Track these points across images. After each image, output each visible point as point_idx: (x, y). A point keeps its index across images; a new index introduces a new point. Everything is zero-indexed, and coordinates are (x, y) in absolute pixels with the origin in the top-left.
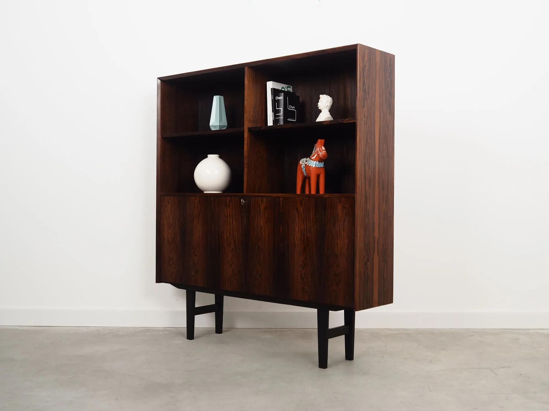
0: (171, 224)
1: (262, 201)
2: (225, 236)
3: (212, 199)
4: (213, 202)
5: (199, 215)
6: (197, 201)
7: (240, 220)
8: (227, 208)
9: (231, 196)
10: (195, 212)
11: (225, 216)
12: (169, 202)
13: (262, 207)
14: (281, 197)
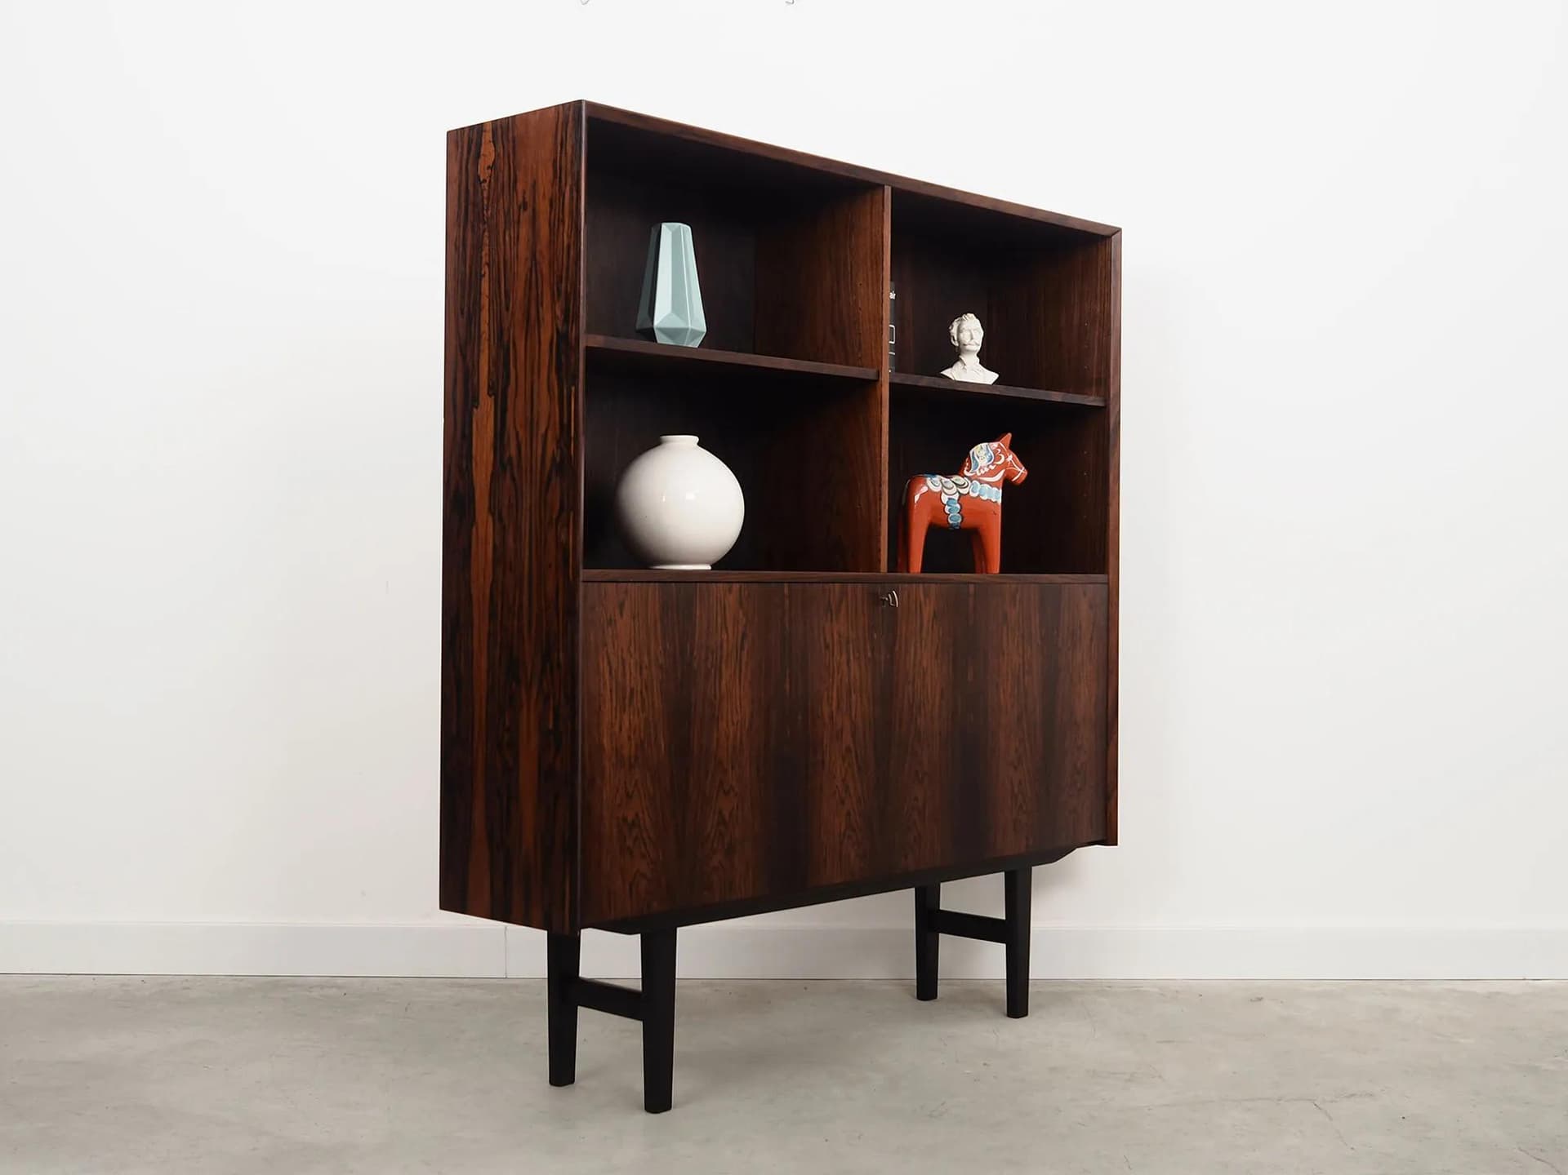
0: (632, 690)
1: (926, 595)
2: (826, 709)
3: (786, 591)
4: (787, 602)
5: (742, 648)
6: (732, 600)
7: (869, 654)
8: (832, 620)
9: (844, 582)
10: (724, 636)
11: (827, 647)
12: (622, 606)
13: (928, 611)
14: (971, 583)
